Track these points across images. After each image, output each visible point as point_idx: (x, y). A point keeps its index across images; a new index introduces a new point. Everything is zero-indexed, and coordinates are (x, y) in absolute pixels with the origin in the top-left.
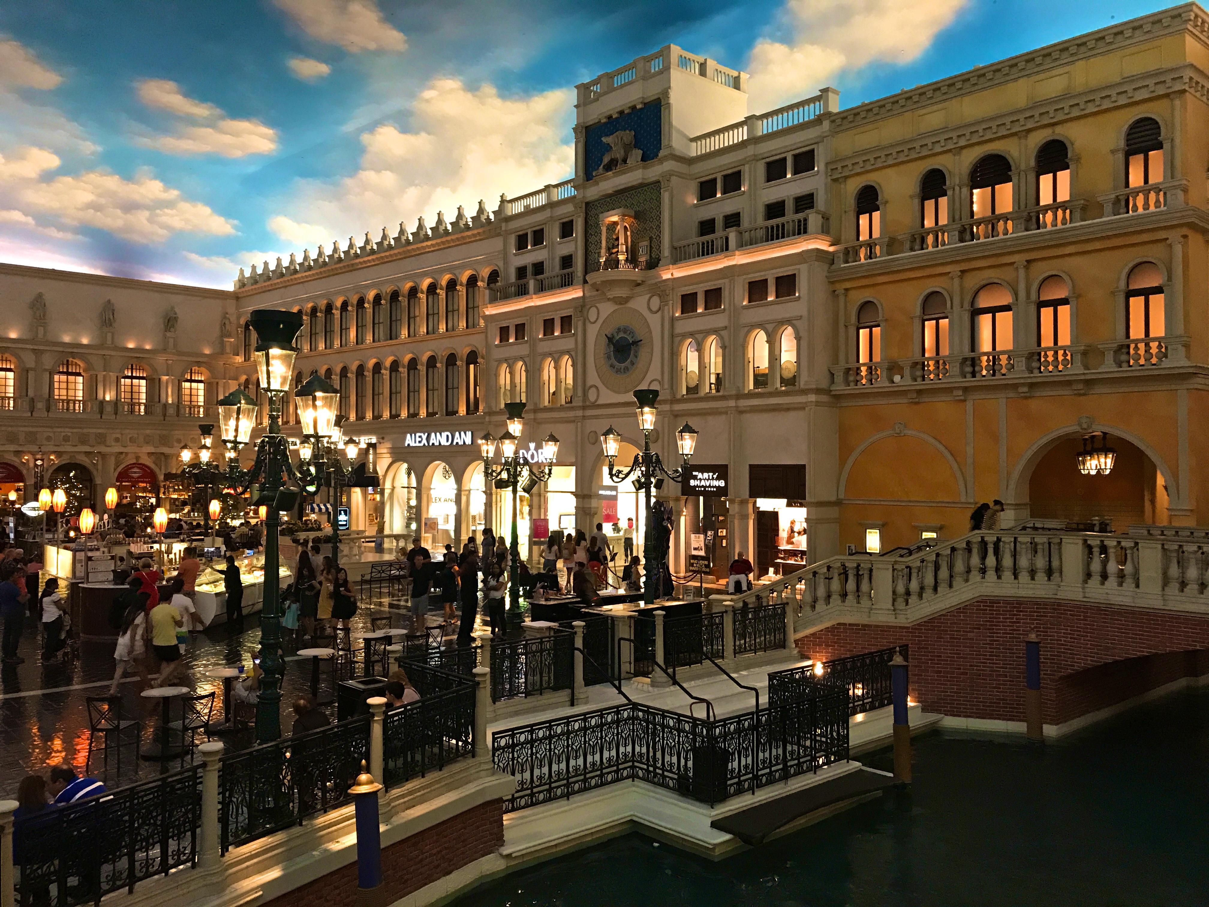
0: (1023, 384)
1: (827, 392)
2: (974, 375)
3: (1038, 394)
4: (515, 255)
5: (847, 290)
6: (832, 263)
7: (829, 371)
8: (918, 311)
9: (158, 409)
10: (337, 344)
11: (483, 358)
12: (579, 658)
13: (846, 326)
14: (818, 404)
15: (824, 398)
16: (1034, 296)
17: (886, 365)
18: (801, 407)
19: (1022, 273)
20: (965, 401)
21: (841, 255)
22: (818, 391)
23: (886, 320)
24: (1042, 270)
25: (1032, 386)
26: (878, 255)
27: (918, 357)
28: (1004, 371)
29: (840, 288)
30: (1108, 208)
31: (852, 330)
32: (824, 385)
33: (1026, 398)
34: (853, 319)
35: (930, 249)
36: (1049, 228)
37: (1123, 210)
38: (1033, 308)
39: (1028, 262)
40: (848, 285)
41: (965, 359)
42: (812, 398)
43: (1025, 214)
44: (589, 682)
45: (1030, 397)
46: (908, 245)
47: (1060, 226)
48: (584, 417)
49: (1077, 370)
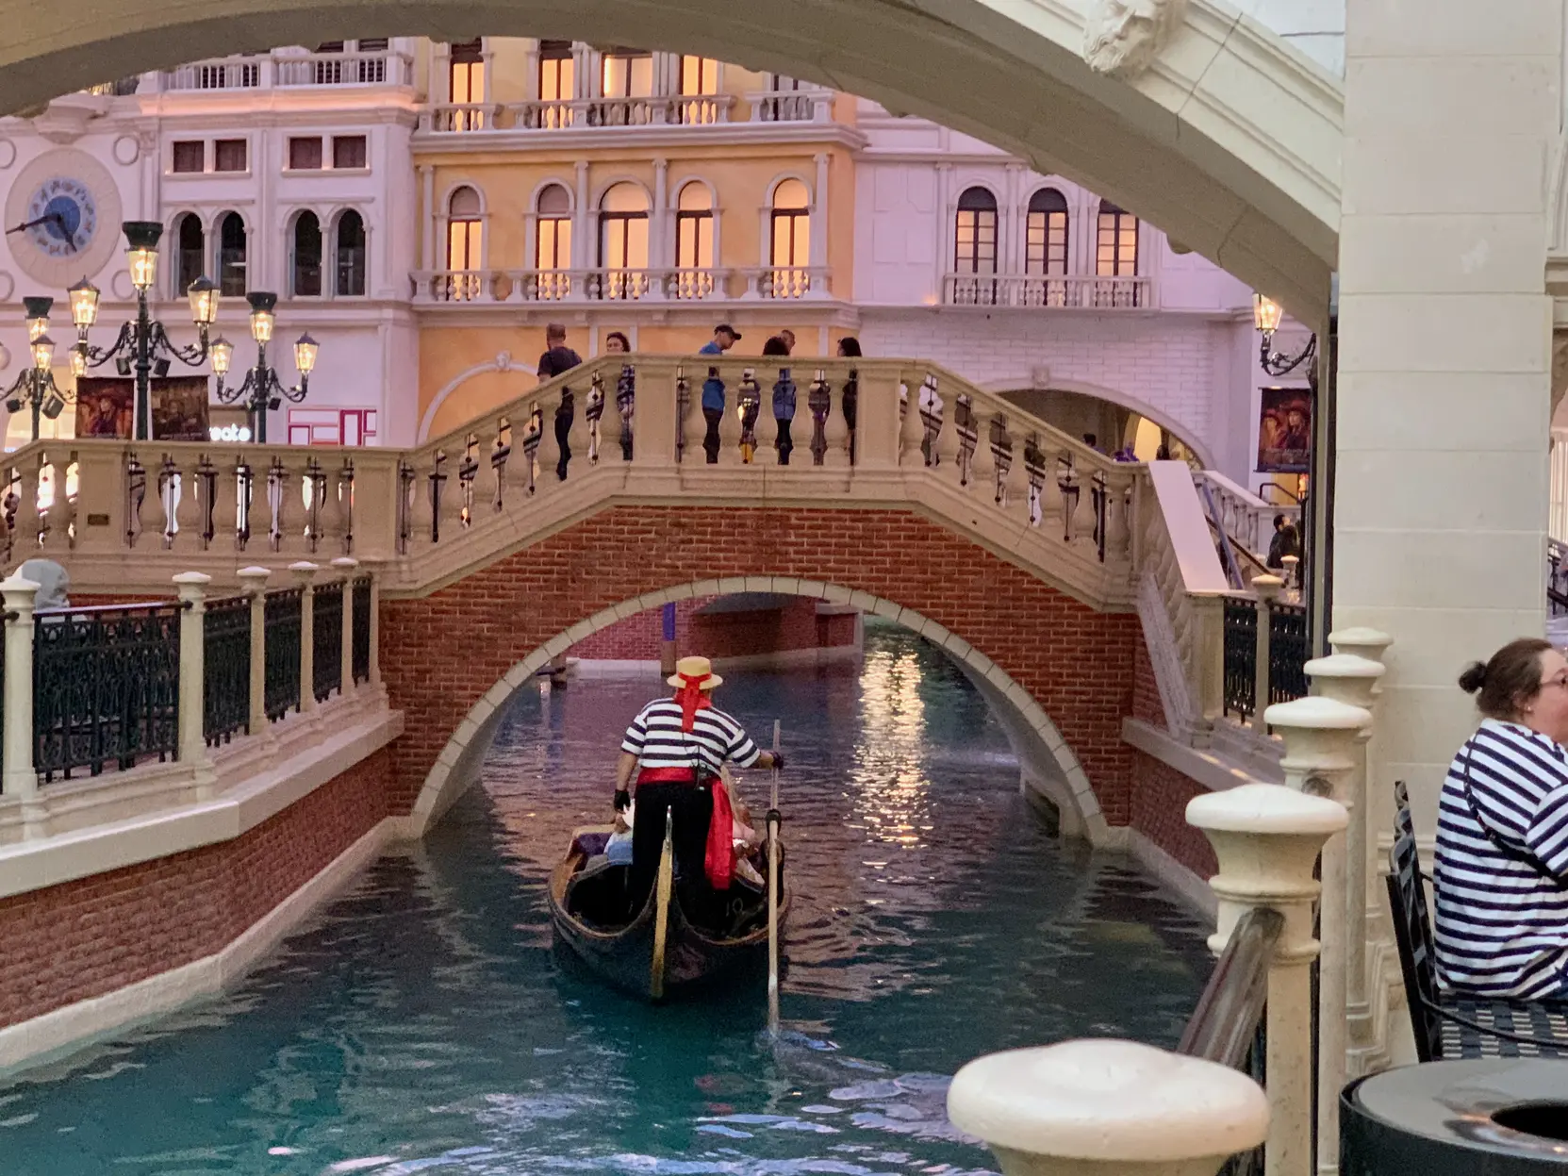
0: (658, 311)
1: (408, 306)
2: (600, 297)
3: (674, 324)
5: (435, 167)
6: (417, 127)
7: (411, 278)
8: (533, 208)
13: (434, 218)
14: (396, 322)
15: (404, 315)
16: (673, 205)
17: (489, 275)
18: (372, 328)
19: (660, 173)
20: (588, 328)
21: (430, 120)
22: (397, 305)
23: (490, 216)
24: (683, 174)
25: (670, 313)
26: (481, 125)
27: (530, 267)
28: (636, 293)
29: (427, 164)
30: (756, 110)
31: (443, 225)
32: (404, 297)
33: (661, 328)
34: (444, 209)
35: (551, 128)
36: (693, 124)
37: (771, 115)
38: (672, 219)
39: (669, 161)
40: (439, 161)
41: (591, 276)
42: (389, 313)
43: (667, 102)
45: (667, 328)
46: (521, 119)
47: (704, 124)
49: (718, 296)
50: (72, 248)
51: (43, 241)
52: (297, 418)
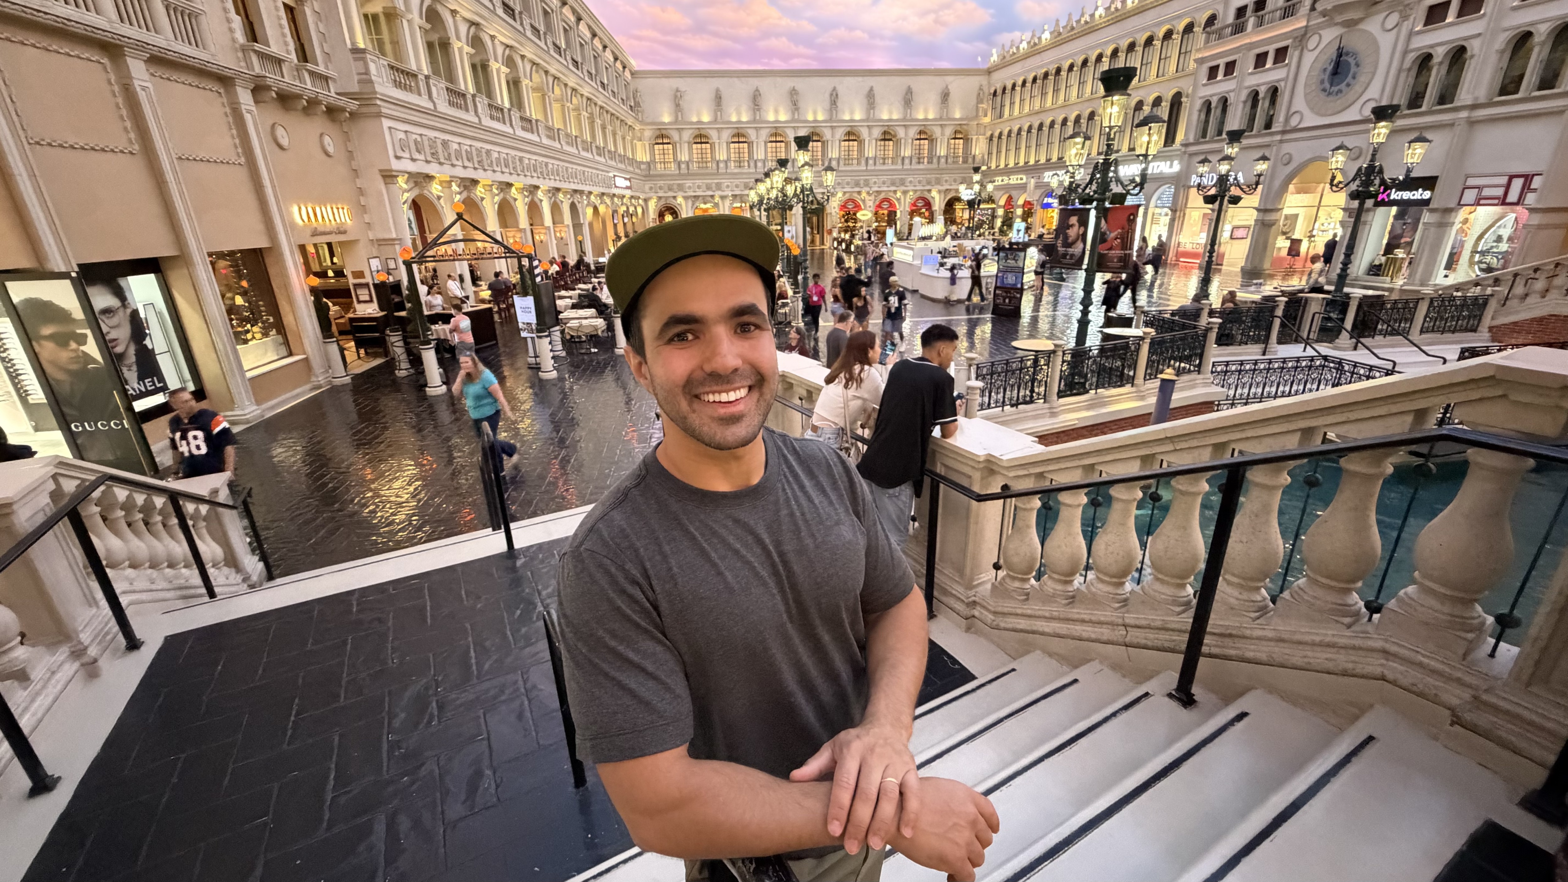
9: (935, 160)
10: (1061, 100)
11: (1187, 97)
12: (1277, 323)
18: (1556, 113)
44: (1280, 342)
48: (1281, 141)
50: (1340, 91)
51: (1324, 90)
52: (1471, 182)
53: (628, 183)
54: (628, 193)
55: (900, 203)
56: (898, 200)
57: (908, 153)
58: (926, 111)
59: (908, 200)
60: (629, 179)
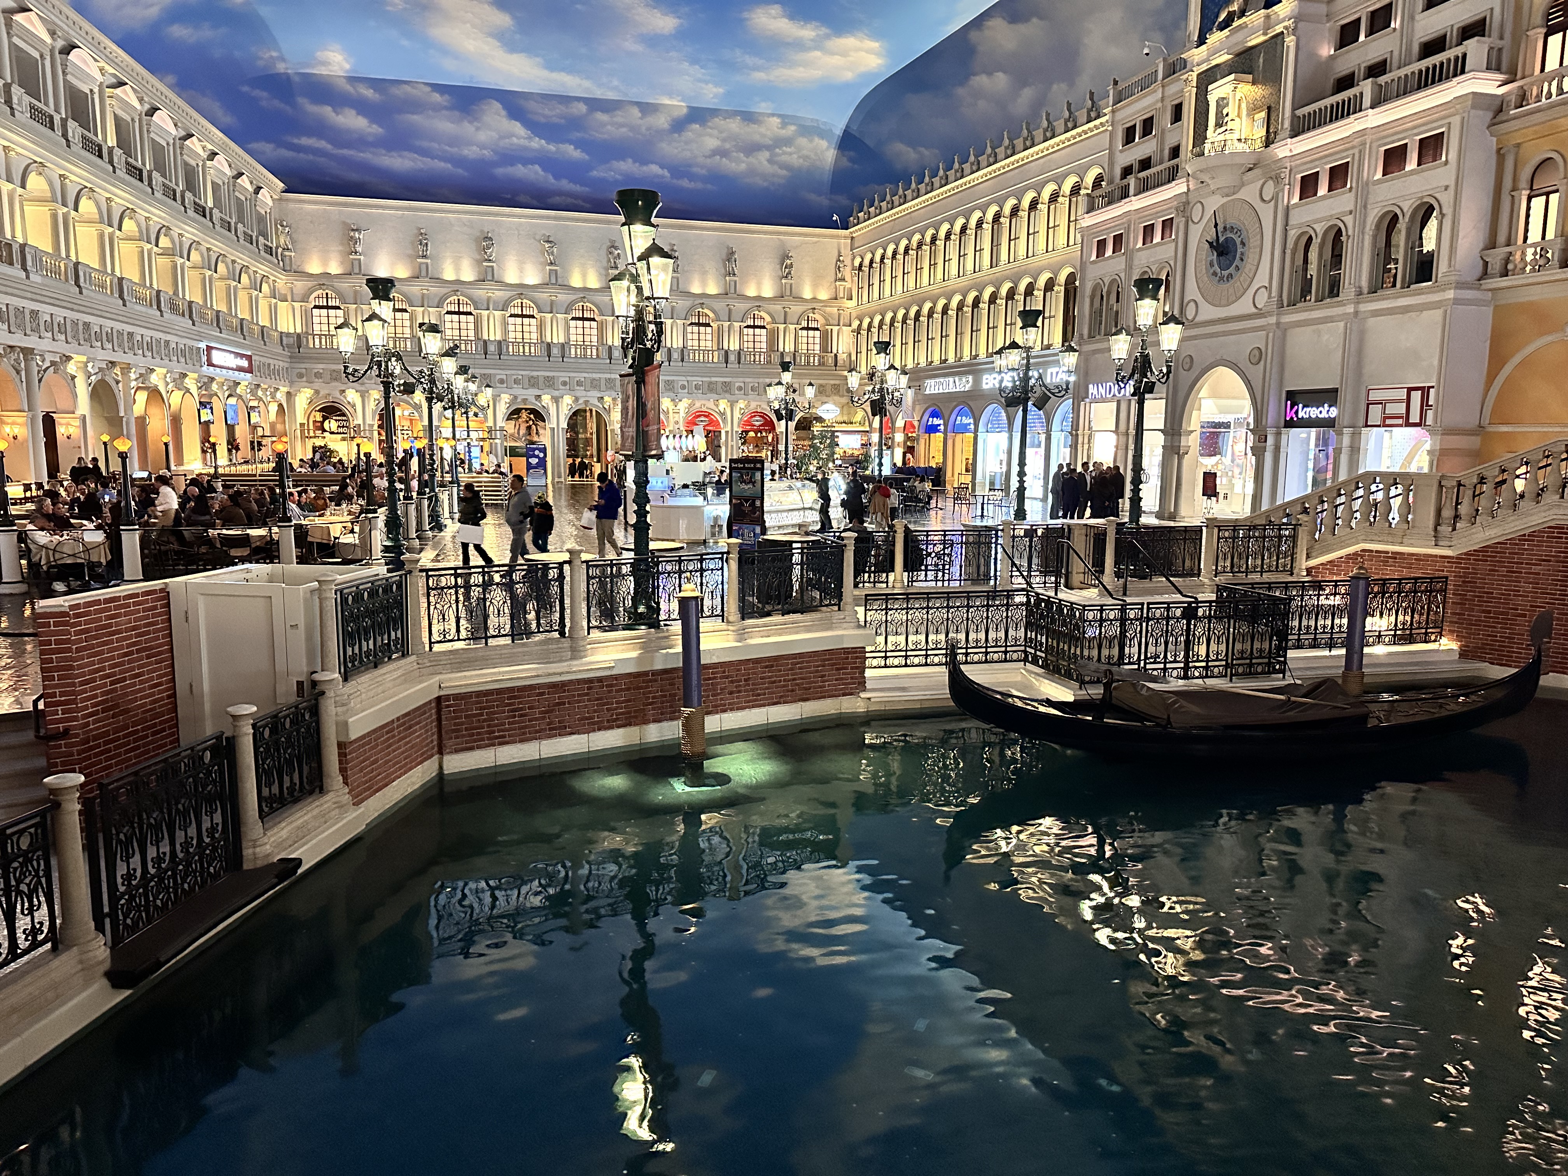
1: (1474, 286)
4: (1121, 151)
6: (1500, 110)
7: (1482, 258)
9: (776, 358)
11: (1080, 279)
14: (1458, 301)
17: (1559, 244)
21: (1513, 98)
22: (1463, 285)
26: (1565, 90)
29: (1509, 144)
31: (1522, 202)
32: (1473, 276)
34: (1524, 185)
50: (1230, 276)
51: (1215, 274)
52: (1374, 396)
53: (245, 363)
54: (246, 379)
55: (725, 420)
56: (722, 414)
57: (734, 346)
58: (759, 285)
59: (737, 415)
60: (249, 358)
